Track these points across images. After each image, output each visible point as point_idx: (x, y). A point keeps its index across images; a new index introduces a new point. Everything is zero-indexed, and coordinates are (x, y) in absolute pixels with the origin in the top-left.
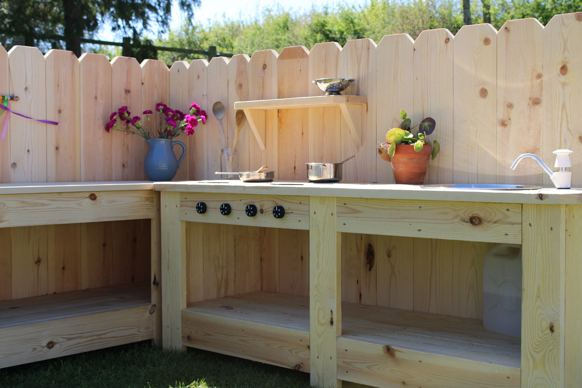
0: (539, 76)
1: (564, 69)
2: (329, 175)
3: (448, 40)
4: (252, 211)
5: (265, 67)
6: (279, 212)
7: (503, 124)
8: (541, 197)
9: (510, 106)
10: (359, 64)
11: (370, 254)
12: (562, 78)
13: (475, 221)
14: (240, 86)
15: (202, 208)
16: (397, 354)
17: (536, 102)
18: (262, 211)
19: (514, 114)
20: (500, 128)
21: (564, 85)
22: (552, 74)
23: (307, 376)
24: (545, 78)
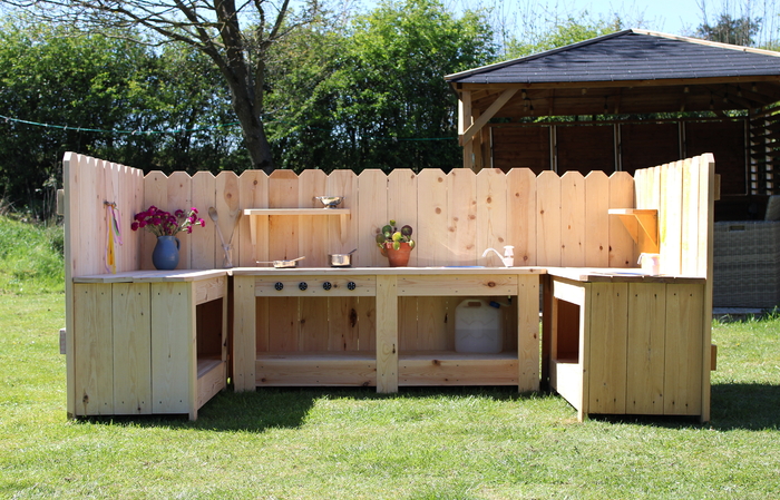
0: (474, 203)
1: (489, 200)
2: (347, 262)
3: (413, 177)
4: (327, 286)
5: (255, 183)
6: (351, 286)
7: (452, 230)
8: (531, 270)
9: (456, 219)
10: (344, 186)
11: (353, 316)
12: (488, 205)
13: (491, 285)
14: (229, 195)
15: (279, 286)
16: (442, 364)
17: (473, 218)
18: (335, 286)
19: (458, 224)
20: (449, 233)
21: (489, 208)
22: (482, 202)
23: (374, 388)
24: (478, 204)
